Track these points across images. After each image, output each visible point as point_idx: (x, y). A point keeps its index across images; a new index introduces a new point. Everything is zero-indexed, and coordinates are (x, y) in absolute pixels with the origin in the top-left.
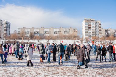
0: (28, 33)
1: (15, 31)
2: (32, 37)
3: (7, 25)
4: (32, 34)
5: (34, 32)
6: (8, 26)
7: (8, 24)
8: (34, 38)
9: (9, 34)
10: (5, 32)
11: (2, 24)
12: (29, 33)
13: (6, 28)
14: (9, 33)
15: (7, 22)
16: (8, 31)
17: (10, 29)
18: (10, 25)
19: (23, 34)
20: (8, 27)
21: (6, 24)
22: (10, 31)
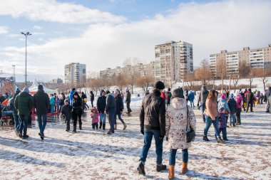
0: (234, 63)
1: (204, 62)
2: (245, 71)
3: (186, 50)
4: (244, 65)
5: (250, 59)
6: (188, 52)
7: (188, 49)
8: (251, 74)
9: (192, 70)
10: (183, 66)
11: (175, 49)
12: (237, 63)
13: (183, 58)
14: (192, 67)
15: (185, 44)
16: (188, 64)
17: (192, 58)
18: (191, 49)
19: (222, 65)
20: (188, 54)
21: (183, 49)
22: (192, 64)
